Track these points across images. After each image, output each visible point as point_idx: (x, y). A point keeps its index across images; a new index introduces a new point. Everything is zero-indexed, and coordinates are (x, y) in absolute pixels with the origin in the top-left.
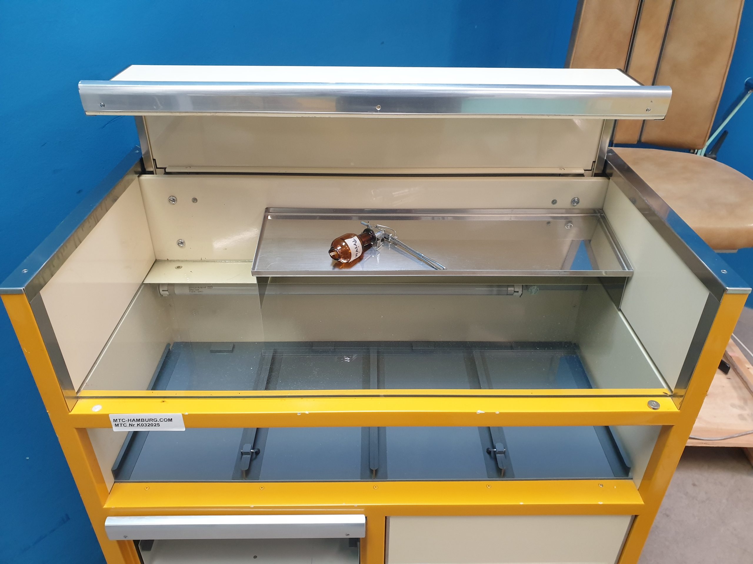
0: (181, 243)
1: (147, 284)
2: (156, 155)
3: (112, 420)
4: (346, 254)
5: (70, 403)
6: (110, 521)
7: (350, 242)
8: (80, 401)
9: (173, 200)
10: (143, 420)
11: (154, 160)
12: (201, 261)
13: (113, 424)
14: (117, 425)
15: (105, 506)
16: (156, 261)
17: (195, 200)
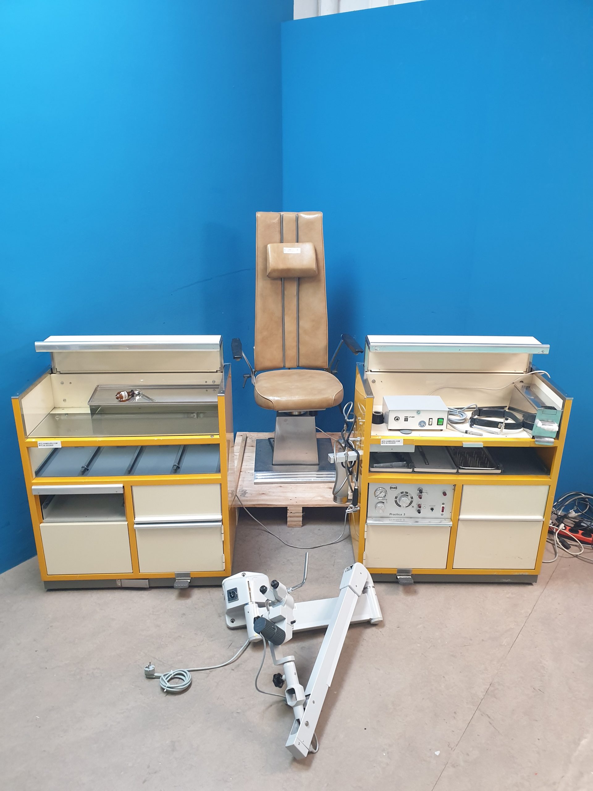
0: (65, 400)
1: (51, 414)
2: (57, 367)
3: (38, 444)
4: (121, 397)
5: (26, 439)
6: (33, 487)
7: (123, 393)
8: (28, 439)
9: (62, 383)
10: (48, 443)
11: (56, 369)
12: (72, 407)
13: (38, 445)
14: (40, 446)
15: (32, 482)
16: (54, 407)
17: (71, 383)
